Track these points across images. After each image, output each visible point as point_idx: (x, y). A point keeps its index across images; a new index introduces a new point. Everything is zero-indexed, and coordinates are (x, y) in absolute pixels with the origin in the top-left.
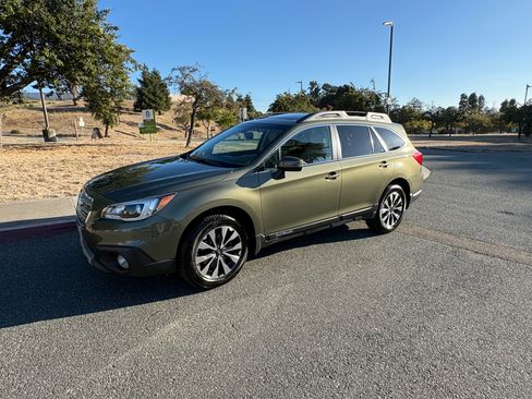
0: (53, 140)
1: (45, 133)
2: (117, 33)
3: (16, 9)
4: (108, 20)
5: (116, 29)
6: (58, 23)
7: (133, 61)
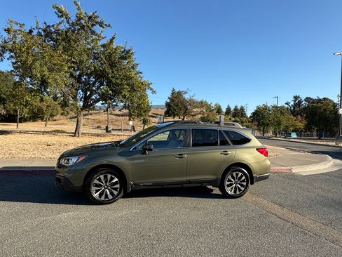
0: (110, 132)
1: (107, 127)
2: (142, 75)
3: (95, 68)
4: (138, 69)
5: (141, 73)
6: (113, 72)
7: (151, 89)
